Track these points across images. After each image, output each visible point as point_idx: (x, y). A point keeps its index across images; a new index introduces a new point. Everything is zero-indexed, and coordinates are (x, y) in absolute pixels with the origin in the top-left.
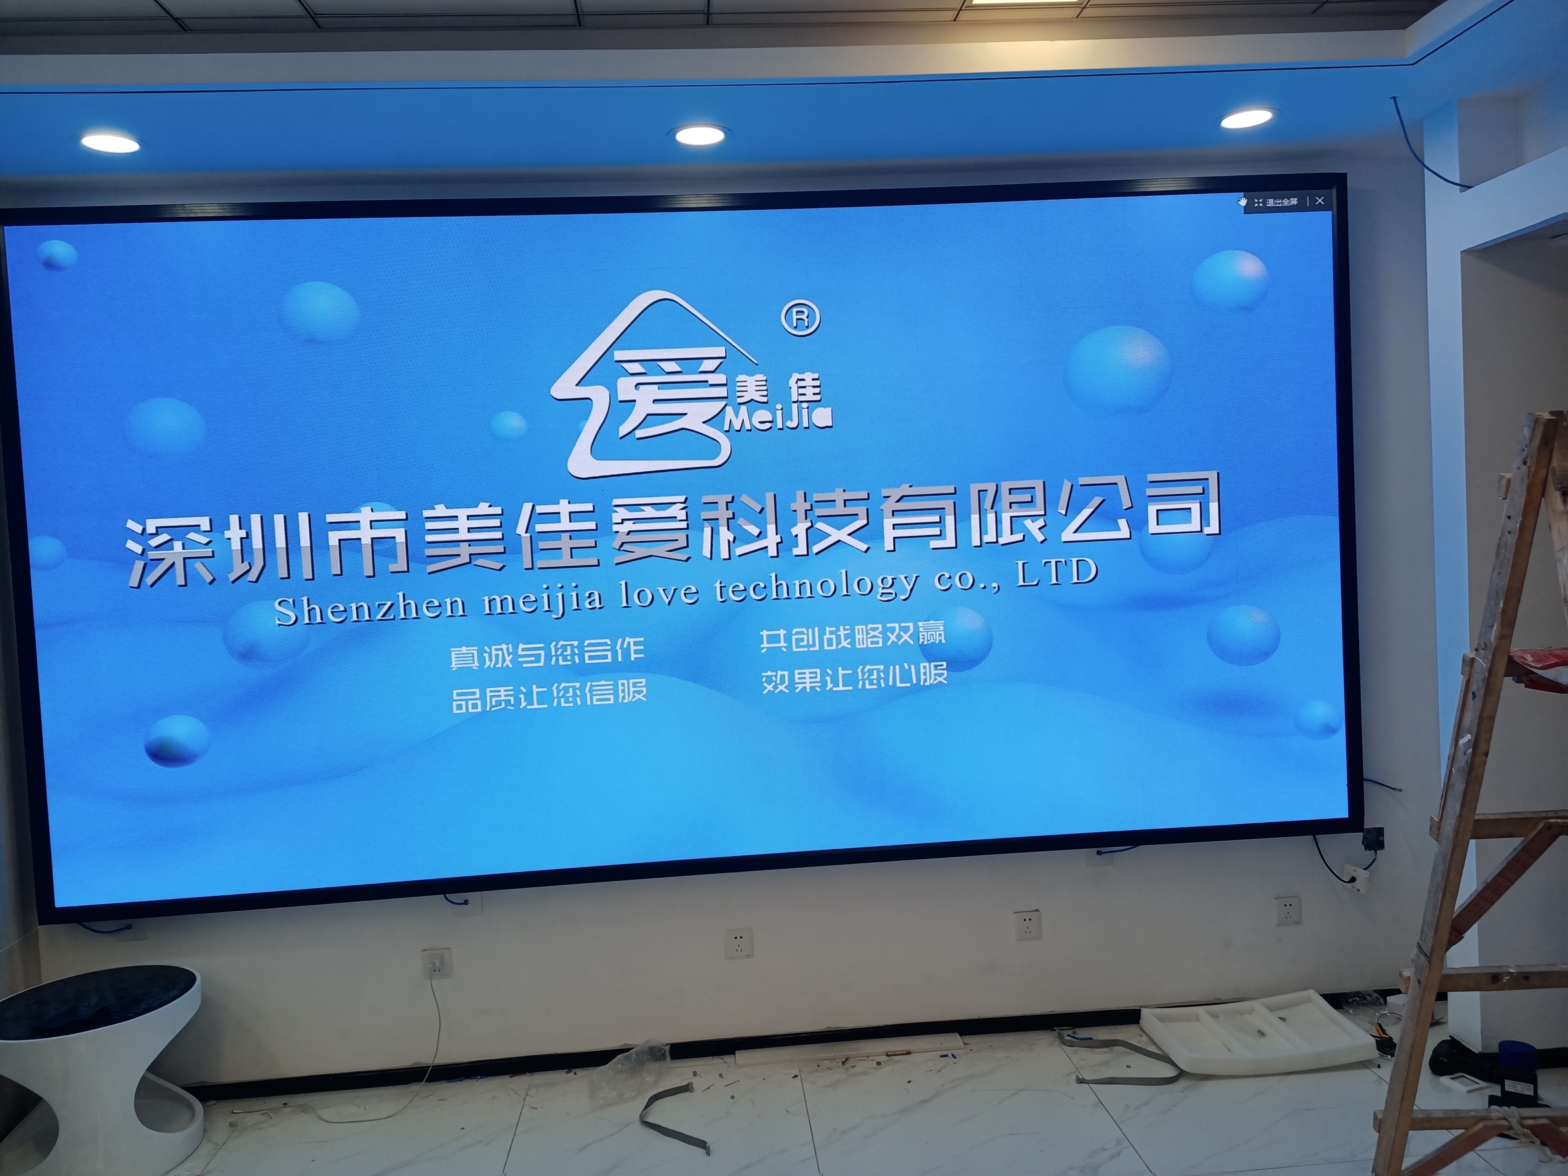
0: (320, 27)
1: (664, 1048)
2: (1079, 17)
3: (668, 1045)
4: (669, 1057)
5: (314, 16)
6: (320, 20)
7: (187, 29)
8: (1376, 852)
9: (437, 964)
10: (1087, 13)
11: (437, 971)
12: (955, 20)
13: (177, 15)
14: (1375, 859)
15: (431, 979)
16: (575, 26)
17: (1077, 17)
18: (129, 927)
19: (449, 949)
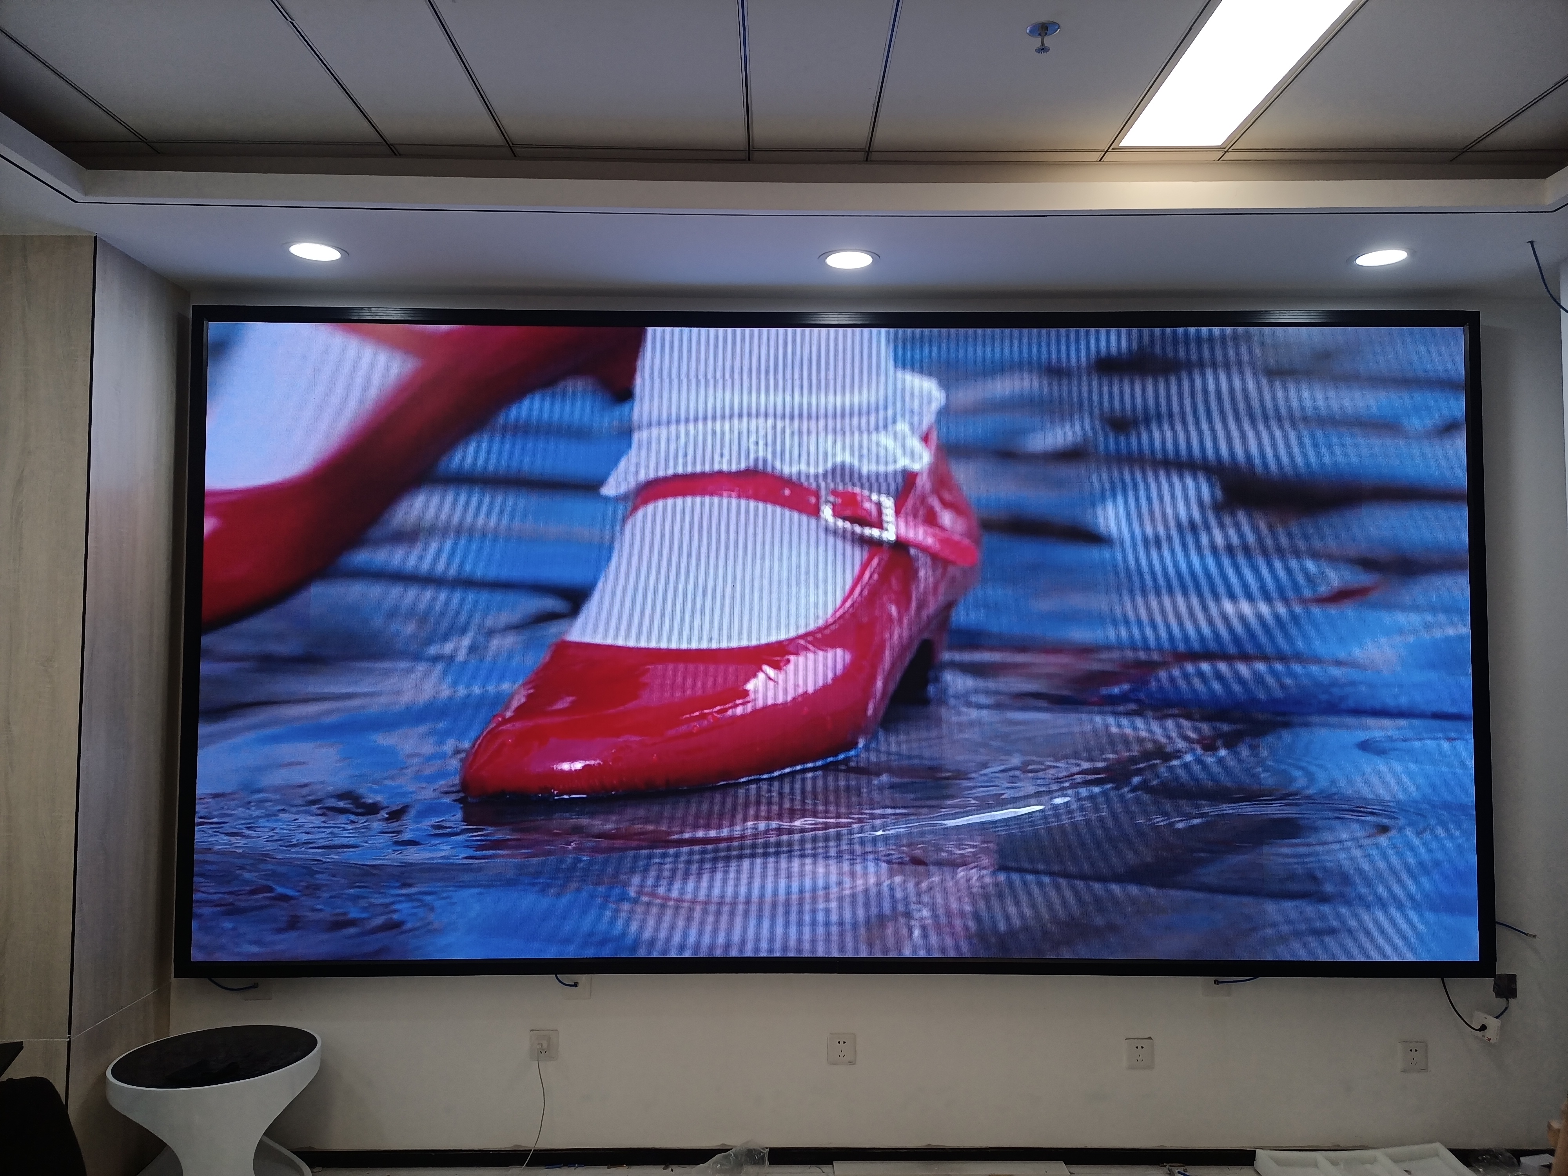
0: (515, 156)
1: (763, 1151)
2: (1221, 159)
3: (767, 1148)
4: (767, 1162)
5: (512, 145)
6: (517, 150)
8: (1508, 1000)
9: (545, 1046)
10: (1228, 156)
11: (543, 1053)
12: (1100, 161)
13: (390, 141)
15: (538, 1060)
16: (745, 160)
17: (1219, 160)
18: (255, 986)
19: (556, 1030)
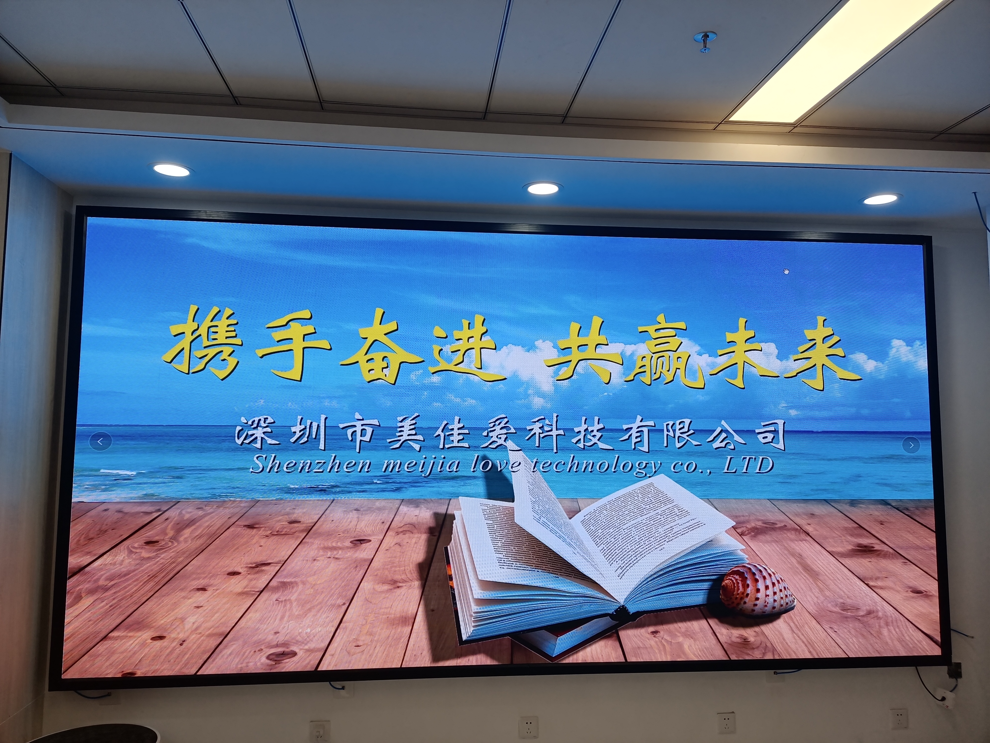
0: (323, 109)
5: (322, 101)
6: (324, 105)
7: (239, 104)
8: (957, 680)
10: (796, 130)
11: (319, 737)
12: (714, 129)
13: (236, 94)
14: (956, 685)
16: (481, 119)
17: (789, 133)
18: (109, 695)
19: (329, 721)
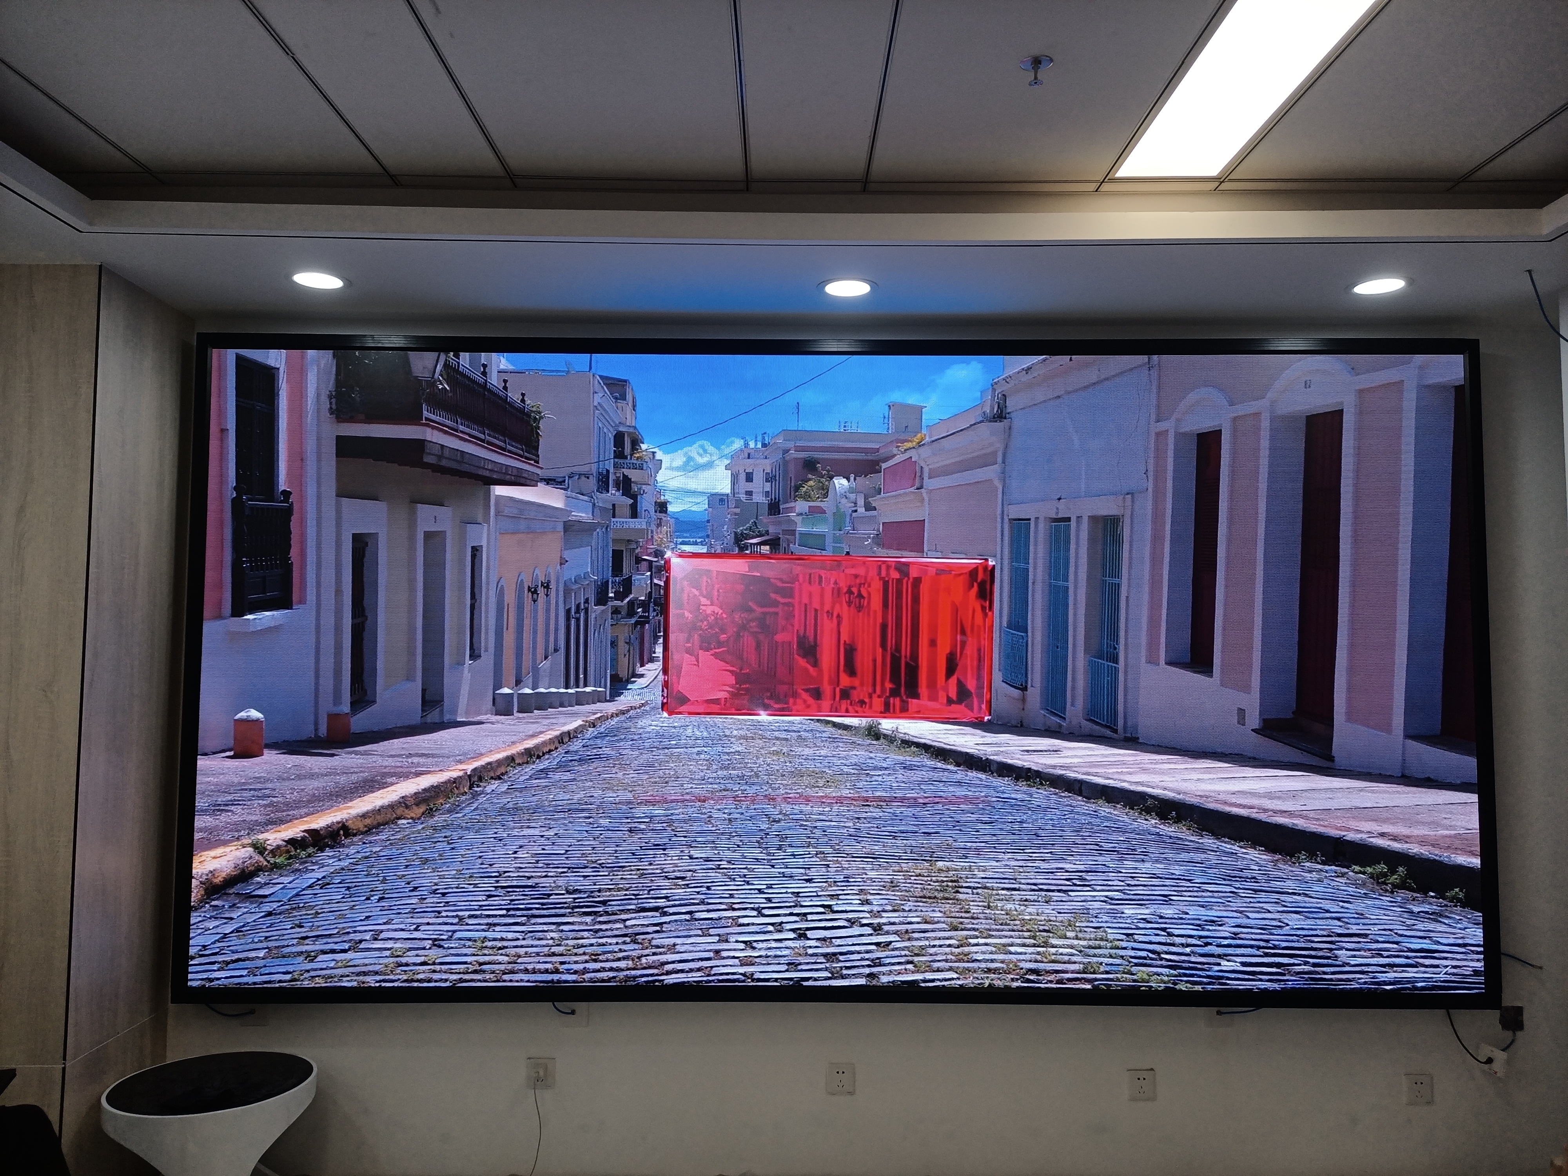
0: (516, 187)
7: (399, 185)
8: (1515, 1033)
9: (542, 1073)
10: (1224, 186)
11: (540, 1081)
12: (1096, 191)
13: (393, 173)
14: (1513, 1040)
15: (534, 1089)
16: (743, 191)
17: (1215, 190)
18: (252, 1012)
19: (553, 1059)
